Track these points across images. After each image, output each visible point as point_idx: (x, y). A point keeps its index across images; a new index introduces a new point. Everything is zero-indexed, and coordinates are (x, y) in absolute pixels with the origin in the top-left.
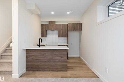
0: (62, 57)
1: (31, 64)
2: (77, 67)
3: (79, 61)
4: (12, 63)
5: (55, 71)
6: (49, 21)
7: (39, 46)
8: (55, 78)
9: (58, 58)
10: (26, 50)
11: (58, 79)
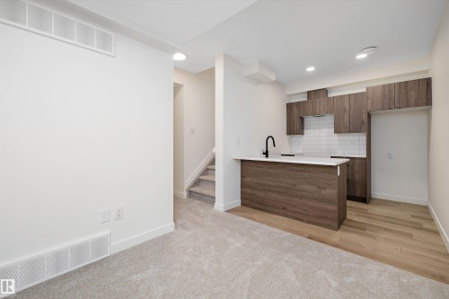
0: (319, 188)
1: (249, 191)
2: (386, 230)
3: (413, 216)
4: (214, 182)
5: (302, 220)
6: (308, 92)
7: (266, 154)
8: (288, 234)
9: (308, 188)
10: (242, 160)
11: (298, 237)
